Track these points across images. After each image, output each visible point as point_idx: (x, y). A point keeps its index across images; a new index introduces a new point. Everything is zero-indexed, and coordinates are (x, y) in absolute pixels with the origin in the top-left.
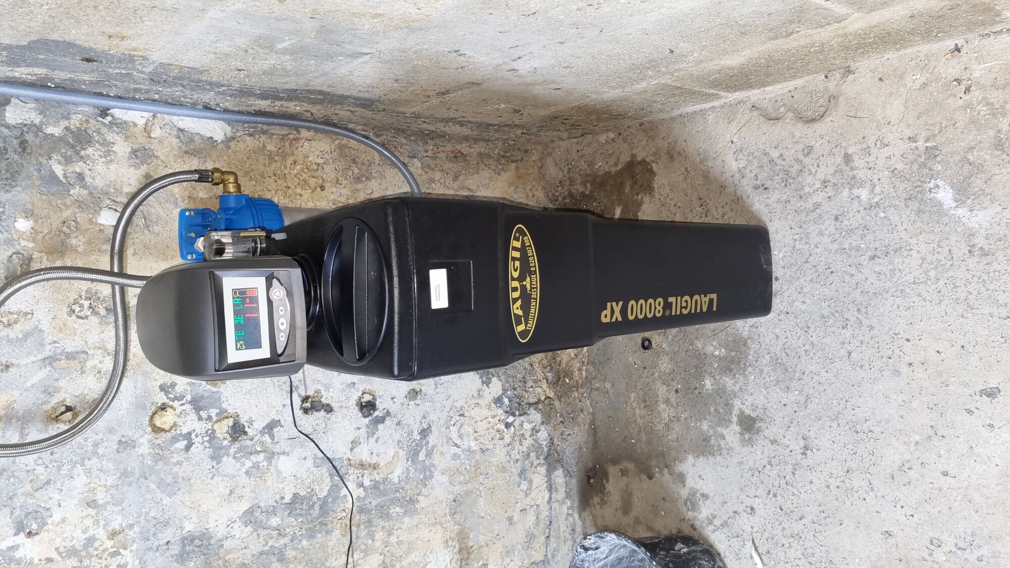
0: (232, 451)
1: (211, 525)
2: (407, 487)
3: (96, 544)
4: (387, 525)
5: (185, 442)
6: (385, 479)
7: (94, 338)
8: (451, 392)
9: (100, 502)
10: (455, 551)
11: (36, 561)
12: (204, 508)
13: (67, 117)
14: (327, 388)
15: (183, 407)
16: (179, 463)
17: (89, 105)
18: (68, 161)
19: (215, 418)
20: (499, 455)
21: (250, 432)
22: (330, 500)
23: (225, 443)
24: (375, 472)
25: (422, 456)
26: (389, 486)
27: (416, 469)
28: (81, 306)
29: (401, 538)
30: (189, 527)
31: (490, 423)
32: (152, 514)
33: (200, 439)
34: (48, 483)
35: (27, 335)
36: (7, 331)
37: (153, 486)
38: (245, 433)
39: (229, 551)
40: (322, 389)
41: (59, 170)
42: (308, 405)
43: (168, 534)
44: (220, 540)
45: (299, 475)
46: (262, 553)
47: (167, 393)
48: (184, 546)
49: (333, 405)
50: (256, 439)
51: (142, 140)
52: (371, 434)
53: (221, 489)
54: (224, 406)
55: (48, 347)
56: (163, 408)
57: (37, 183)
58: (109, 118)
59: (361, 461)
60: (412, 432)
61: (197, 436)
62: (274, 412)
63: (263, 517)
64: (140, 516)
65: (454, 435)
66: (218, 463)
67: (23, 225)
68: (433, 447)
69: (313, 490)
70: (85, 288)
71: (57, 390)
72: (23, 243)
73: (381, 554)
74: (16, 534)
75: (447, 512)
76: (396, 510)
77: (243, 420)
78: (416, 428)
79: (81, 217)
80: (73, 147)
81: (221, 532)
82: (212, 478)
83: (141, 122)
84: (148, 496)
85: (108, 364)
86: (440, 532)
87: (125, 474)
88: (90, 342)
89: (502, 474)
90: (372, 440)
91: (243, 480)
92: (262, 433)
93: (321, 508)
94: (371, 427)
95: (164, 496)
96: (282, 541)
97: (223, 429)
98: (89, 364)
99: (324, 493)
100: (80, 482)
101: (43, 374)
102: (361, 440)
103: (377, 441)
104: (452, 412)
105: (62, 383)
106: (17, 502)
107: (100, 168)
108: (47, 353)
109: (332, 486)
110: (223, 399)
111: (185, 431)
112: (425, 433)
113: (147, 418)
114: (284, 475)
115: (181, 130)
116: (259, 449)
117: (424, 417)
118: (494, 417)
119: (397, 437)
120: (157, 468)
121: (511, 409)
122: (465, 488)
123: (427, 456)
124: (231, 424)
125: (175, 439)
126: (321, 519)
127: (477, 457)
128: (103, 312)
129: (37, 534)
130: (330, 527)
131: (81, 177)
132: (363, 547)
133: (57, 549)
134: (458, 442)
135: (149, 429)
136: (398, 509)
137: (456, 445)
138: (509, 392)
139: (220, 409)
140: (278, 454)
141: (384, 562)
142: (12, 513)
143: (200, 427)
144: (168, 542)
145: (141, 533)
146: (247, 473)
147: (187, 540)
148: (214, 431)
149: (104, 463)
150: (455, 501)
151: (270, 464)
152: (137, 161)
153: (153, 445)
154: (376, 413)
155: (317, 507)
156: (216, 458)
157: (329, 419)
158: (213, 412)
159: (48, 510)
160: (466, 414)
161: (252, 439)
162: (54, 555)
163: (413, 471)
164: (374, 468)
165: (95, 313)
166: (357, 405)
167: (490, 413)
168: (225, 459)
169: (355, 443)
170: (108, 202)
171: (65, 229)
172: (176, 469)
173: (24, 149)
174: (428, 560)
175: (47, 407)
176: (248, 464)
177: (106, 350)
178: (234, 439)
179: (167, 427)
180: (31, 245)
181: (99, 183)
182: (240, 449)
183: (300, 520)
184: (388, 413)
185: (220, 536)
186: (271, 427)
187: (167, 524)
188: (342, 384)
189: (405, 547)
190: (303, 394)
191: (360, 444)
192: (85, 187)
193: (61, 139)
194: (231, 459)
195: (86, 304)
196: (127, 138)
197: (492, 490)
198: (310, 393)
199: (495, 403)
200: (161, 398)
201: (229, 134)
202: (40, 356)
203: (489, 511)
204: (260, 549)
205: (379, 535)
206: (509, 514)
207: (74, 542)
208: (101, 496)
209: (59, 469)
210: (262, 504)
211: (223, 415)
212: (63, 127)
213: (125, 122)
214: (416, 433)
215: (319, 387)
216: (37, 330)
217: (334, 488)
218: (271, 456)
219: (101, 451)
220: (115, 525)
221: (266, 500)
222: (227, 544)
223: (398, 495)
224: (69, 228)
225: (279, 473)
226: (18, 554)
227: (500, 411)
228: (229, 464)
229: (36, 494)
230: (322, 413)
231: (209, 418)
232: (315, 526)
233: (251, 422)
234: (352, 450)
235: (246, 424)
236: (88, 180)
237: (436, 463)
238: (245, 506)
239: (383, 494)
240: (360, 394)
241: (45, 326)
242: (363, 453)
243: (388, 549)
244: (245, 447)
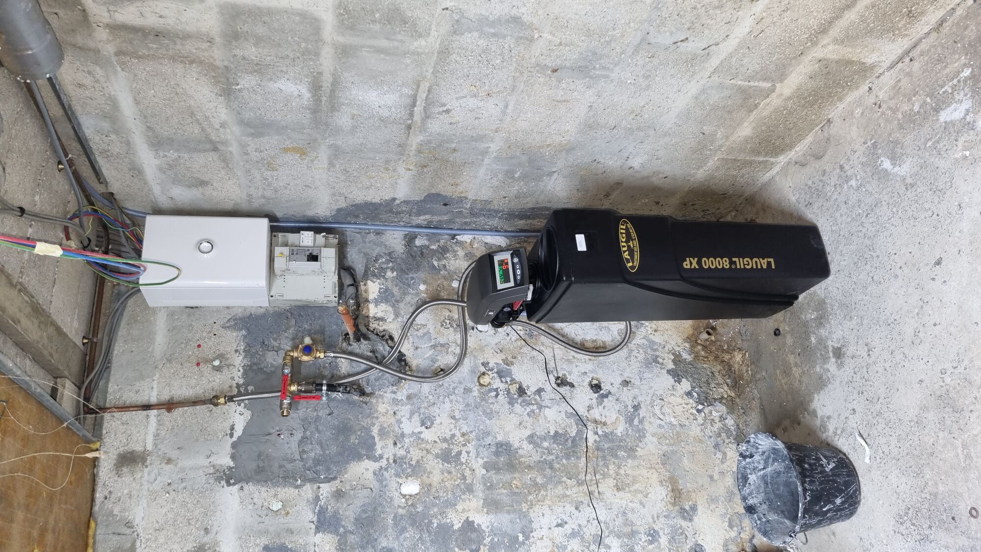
0: (519, 401)
1: (511, 440)
2: (628, 440)
3: (456, 438)
4: (616, 461)
5: (495, 393)
6: (612, 433)
7: (452, 338)
8: (652, 385)
9: (457, 417)
10: (669, 489)
11: (430, 442)
12: (507, 429)
13: (439, 241)
14: (570, 373)
15: (493, 375)
16: (492, 403)
17: (447, 234)
18: (439, 260)
19: (509, 383)
20: (695, 430)
21: (529, 393)
22: (577, 438)
23: (515, 396)
24: (605, 427)
25: (636, 422)
26: (615, 437)
27: (632, 430)
28: (446, 323)
29: (627, 472)
30: (500, 438)
31: (684, 408)
32: (481, 427)
33: (502, 392)
34: (434, 404)
35: (425, 334)
36: (417, 332)
37: (481, 413)
38: (526, 393)
39: (521, 456)
40: (567, 374)
41: (436, 263)
42: (559, 381)
43: (489, 440)
44: (516, 449)
45: (557, 421)
46: (539, 462)
47: (485, 367)
48: (497, 448)
49: (574, 384)
50: (532, 396)
51: (470, 249)
52: (600, 403)
53: (515, 421)
54: (513, 376)
55: (433, 341)
56: (484, 374)
57: (428, 269)
58: (455, 240)
59: (595, 419)
60: (627, 406)
61: (501, 391)
62: (540, 383)
63: (539, 441)
64: (475, 427)
65: (658, 412)
66: (513, 406)
67: (422, 287)
68: (643, 417)
69: (566, 431)
70: (447, 315)
71: (437, 360)
72: (423, 295)
73: (614, 479)
74: (421, 426)
75: (659, 462)
76: (621, 453)
77: (524, 386)
78: (630, 404)
79: (445, 283)
80: (441, 253)
81: (516, 445)
82: (510, 414)
83: (469, 241)
84: (478, 417)
85: (458, 351)
86: (655, 475)
87: (467, 405)
88: (450, 339)
89: (700, 444)
90: (601, 407)
91: (526, 418)
92: (535, 393)
93: (572, 442)
94: (599, 399)
95: (486, 419)
96: (551, 457)
97: (514, 389)
98: (450, 350)
99: (573, 434)
100: (448, 405)
101: (431, 352)
102: (594, 406)
103: (604, 408)
104: (654, 397)
105: (439, 358)
106: (422, 410)
107: (452, 262)
108: (432, 343)
109: (578, 431)
110: (513, 373)
111: (495, 387)
112: (636, 408)
113: (476, 378)
114: (549, 419)
115: (486, 243)
116: (533, 402)
117: (635, 398)
118: (687, 404)
119: (617, 408)
120: (482, 404)
121: (699, 400)
122: (671, 449)
123: (639, 422)
124: (518, 387)
125: (490, 391)
126: (573, 449)
127: (678, 429)
128: (455, 326)
129: (430, 428)
130: (579, 454)
131: (445, 266)
132: (602, 472)
133: (438, 437)
134: (661, 417)
135: (478, 384)
136: (623, 453)
137: (660, 419)
138: (697, 389)
139: (512, 378)
140: (544, 406)
141: (617, 484)
142: (419, 416)
143: (502, 386)
144: (489, 444)
145: (476, 436)
146: (528, 414)
147: (499, 445)
148: (509, 389)
149: (458, 398)
150: (664, 455)
151: (540, 412)
152: (468, 258)
153: (480, 393)
154: (602, 392)
155: (570, 441)
156: (511, 403)
157: (573, 391)
158: (508, 379)
159: (435, 417)
160: (665, 400)
161: (529, 397)
162: (438, 440)
163: (630, 431)
164: (604, 425)
165: (452, 326)
166: (589, 385)
167: (683, 401)
168: (516, 405)
169: (590, 408)
170: (456, 277)
171: (439, 289)
172: (491, 406)
173: (422, 255)
174: (648, 491)
175: (433, 368)
176: (528, 410)
177: (457, 344)
178: (520, 396)
179: (486, 384)
180: (425, 296)
181: (452, 268)
182: (524, 401)
183: (560, 447)
184: (610, 393)
185: (516, 446)
186: (539, 391)
187: (488, 434)
188: (579, 372)
189: (631, 479)
190: (556, 375)
191: (593, 408)
192: (446, 270)
193: (437, 251)
194: (519, 406)
195: (448, 322)
196: (463, 249)
197: (693, 454)
198: (560, 375)
199: (686, 395)
200: (483, 369)
201: (508, 243)
202: (430, 345)
203: (692, 468)
204: (538, 459)
205: (611, 467)
206: (710, 472)
207: (446, 435)
208: (457, 414)
209: (438, 398)
210: (538, 434)
211: (513, 381)
212: (437, 245)
213: (462, 241)
214: (630, 407)
215: (565, 372)
216: (428, 332)
217: (579, 432)
218: (540, 407)
219: (456, 392)
220: (464, 430)
221: (540, 432)
222: (520, 451)
223: (622, 443)
224: (440, 288)
225: (546, 418)
226: (422, 436)
227: (691, 401)
228: (518, 408)
229: (429, 408)
230: (568, 387)
231: (506, 382)
232: (570, 452)
233: (528, 387)
234: (588, 411)
235: (526, 388)
236: (447, 267)
237: (647, 428)
238: (528, 433)
239: (612, 441)
240: (590, 379)
241: (431, 331)
242: (596, 414)
243: (619, 477)
244: (526, 400)
